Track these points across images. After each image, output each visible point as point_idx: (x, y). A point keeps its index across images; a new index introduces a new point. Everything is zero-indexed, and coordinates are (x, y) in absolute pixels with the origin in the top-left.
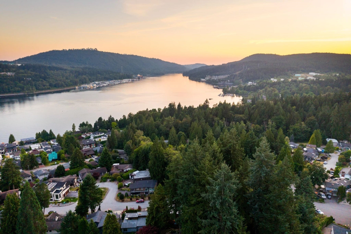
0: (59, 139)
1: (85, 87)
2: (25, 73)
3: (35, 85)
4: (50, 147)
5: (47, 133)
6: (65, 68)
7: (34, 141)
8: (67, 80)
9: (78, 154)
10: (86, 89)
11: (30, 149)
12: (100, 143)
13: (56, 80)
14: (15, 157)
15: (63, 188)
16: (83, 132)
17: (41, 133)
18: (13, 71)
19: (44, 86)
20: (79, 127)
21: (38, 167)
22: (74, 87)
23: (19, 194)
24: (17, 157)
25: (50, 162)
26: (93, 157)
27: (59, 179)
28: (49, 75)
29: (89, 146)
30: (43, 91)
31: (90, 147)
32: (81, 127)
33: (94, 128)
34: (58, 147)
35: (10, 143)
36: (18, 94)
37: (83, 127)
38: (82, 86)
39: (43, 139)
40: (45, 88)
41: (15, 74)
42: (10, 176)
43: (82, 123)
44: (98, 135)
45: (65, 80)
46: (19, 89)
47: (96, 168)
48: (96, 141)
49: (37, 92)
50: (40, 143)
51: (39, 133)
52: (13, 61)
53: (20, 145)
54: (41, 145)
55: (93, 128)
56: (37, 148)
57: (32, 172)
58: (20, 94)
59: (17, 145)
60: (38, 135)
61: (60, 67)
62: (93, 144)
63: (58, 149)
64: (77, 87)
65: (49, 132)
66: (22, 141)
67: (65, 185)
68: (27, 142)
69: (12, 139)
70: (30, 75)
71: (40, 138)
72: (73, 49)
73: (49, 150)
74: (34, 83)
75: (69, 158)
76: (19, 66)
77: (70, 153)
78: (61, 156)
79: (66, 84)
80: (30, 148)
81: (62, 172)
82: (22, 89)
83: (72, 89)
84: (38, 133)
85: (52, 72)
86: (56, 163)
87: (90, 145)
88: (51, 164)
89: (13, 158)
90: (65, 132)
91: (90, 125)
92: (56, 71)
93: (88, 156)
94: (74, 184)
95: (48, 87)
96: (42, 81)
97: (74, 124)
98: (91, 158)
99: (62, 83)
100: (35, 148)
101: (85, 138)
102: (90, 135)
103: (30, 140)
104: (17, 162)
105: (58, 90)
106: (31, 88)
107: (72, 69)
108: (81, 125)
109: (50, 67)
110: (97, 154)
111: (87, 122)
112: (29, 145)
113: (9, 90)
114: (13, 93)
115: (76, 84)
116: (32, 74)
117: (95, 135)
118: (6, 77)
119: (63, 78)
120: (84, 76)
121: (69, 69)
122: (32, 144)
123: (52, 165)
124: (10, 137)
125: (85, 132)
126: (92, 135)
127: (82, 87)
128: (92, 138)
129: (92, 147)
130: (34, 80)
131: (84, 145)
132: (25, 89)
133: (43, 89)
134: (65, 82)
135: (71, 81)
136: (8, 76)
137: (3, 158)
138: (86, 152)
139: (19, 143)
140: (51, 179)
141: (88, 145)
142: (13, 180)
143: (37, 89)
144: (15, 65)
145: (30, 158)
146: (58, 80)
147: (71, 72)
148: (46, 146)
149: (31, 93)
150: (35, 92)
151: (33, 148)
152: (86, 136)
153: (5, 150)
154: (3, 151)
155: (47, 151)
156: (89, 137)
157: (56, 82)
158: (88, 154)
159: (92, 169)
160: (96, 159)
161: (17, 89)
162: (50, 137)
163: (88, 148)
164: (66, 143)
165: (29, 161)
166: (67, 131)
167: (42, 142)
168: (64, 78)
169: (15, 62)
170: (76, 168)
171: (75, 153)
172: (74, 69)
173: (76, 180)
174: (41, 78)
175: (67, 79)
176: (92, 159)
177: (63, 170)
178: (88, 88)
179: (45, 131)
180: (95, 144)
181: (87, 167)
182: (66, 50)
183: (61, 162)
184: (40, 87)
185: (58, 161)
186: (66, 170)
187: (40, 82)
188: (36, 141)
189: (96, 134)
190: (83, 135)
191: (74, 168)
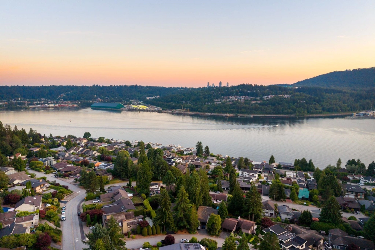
0: (317, 173)
1: (366, 114)
2: (301, 95)
3: (307, 108)
4: (305, 180)
5: (307, 162)
6: (344, 91)
7: (292, 167)
8: (343, 105)
9: (333, 206)
10: (367, 116)
11: (284, 176)
12: (373, 196)
13: (331, 104)
14: (268, 180)
15: (301, 247)
16: (351, 172)
17: (300, 160)
18: (290, 94)
19: (316, 109)
20: (346, 164)
21: (285, 201)
22: (351, 114)
23: (254, 229)
24: (270, 181)
25: (299, 199)
26: (356, 212)
27: (301, 229)
28: (324, 99)
29: (354, 194)
30: (315, 115)
31: (357, 196)
32: (350, 165)
33: (368, 170)
34: (313, 183)
35: (270, 163)
36: (290, 116)
37: (352, 165)
38: (362, 112)
39: (301, 168)
40: (317, 112)
41: (291, 96)
42: (252, 204)
43: (351, 160)
44: (372, 182)
45: (342, 104)
46: (292, 111)
47: (356, 236)
48: (367, 190)
49: (308, 116)
50: (296, 171)
51: (299, 160)
52: (292, 84)
53: (277, 168)
54: (297, 175)
55: (366, 170)
56: (292, 176)
57: (277, 205)
58: (291, 116)
59: (275, 168)
60: (297, 162)
61: (338, 90)
62: (361, 194)
63: (312, 185)
64: (354, 114)
65: (308, 162)
66: (281, 164)
67: (304, 244)
68: (285, 167)
69: (272, 160)
70: (304, 97)
71: (298, 166)
72: (359, 68)
73: (303, 184)
74: (306, 106)
75: (322, 203)
76: (297, 89)
77: (326, 198)
78: (314, 197)
79: (342, 109)
80: (285, 174)
81: (308, 221)
82: (295, 111)
83: (349, 115)
84: (297, 160)
85: (328, 95)
86: (305, 203)
87: (357, 194)
88: (300, 202)
89: (266, 181)
90: (327, 166)
91: (363, 166)
92: (332, 93)
93: (350, 208)
94: (319, 246)
95: (321, 111)
96: (315, 104)
97: (340, 159)
98: (353, 213)
99: (336, 108)
100: (290, 176)
101: (352, 181)
102: (360, 179)
103: (288, 165)
104: (267, 188)
105: (331, 115)
106: (302, 111)
107: (353, 92)
108: (349, 161)
109: (327, 89)
110: (364, 211)
111: (359, 160)
112: (285, 171)
113: (282, 111)
114: (286, 115)
115: (354, 109)
116: (307, 96)
117: (367, 181)
118: (283, 99)
119: (339, 101)
120: (367, 101)
121: (349, 91)
122: (288, 170)
123: (300, 204)
124: (271, 157)
125: (353, 172)
126: (362, 179)
127: (362, 114)
128: (362, 183)
129: (359, 197)
130: (307, 103)
131: (348, 191)
132: (297, 112)
133: (314, 113)
134: (340, 107)
135: (348, 106)
136: (284, 98)
137: (258, 178)
138: (347, 203)
139: (277, 165)
140: (292, 225)
141: (353, 192)
142: (253, 210)
143: (308, 112)
144: (293, 88)
145: (279, 188)
146: (334, 104)
147: (351, 95)
148: (300, 178)
149: (302, 116)
150: (306, 115)
151: (288, 176)
152: (354, 178)
153: (263, 170)
154: (261, 170)
155: (300, 183)
156: (358, 181)
157: (330, 106)
158: (350, 205)
159: (349, 235)
160: (360, 219)
161: (290, 111)
162: (309, 168)
163: (352, 197)
164: (323, 182)
165: (277, 191)
166: (329, 165)
167: (298, 171)
168: (341, 102)
169: (293, 85)
170: (327, 223)
171: (330, 202)
172: (356, 92)
173: (322, 241)
174: (314, 101)
175: (344, 103)
176: (354, 218)
177: (309, 218)
178: (370, 116)
179: (305, 160)
180: (364, 194)
181: (344, 227)
182: (349, 70)
183: (312, 204)
184: (311, 111)
185: (308, 201)
186: (313, 219)
187: (313, 105)
188: (294, 168)
189: (369, 180)
190: (350, 176)
191: (325, 222)
